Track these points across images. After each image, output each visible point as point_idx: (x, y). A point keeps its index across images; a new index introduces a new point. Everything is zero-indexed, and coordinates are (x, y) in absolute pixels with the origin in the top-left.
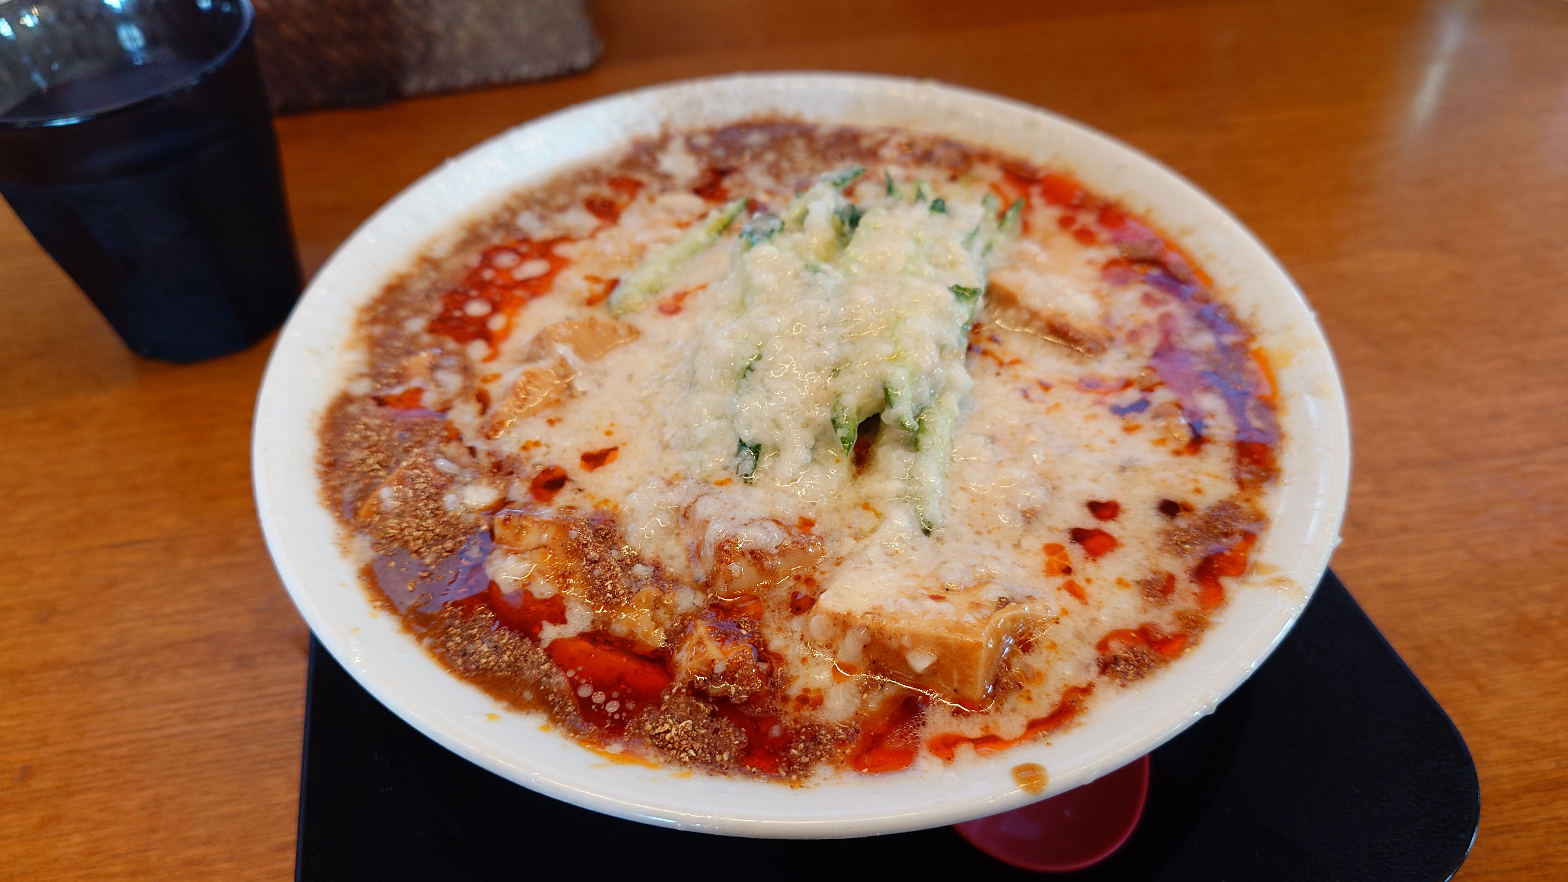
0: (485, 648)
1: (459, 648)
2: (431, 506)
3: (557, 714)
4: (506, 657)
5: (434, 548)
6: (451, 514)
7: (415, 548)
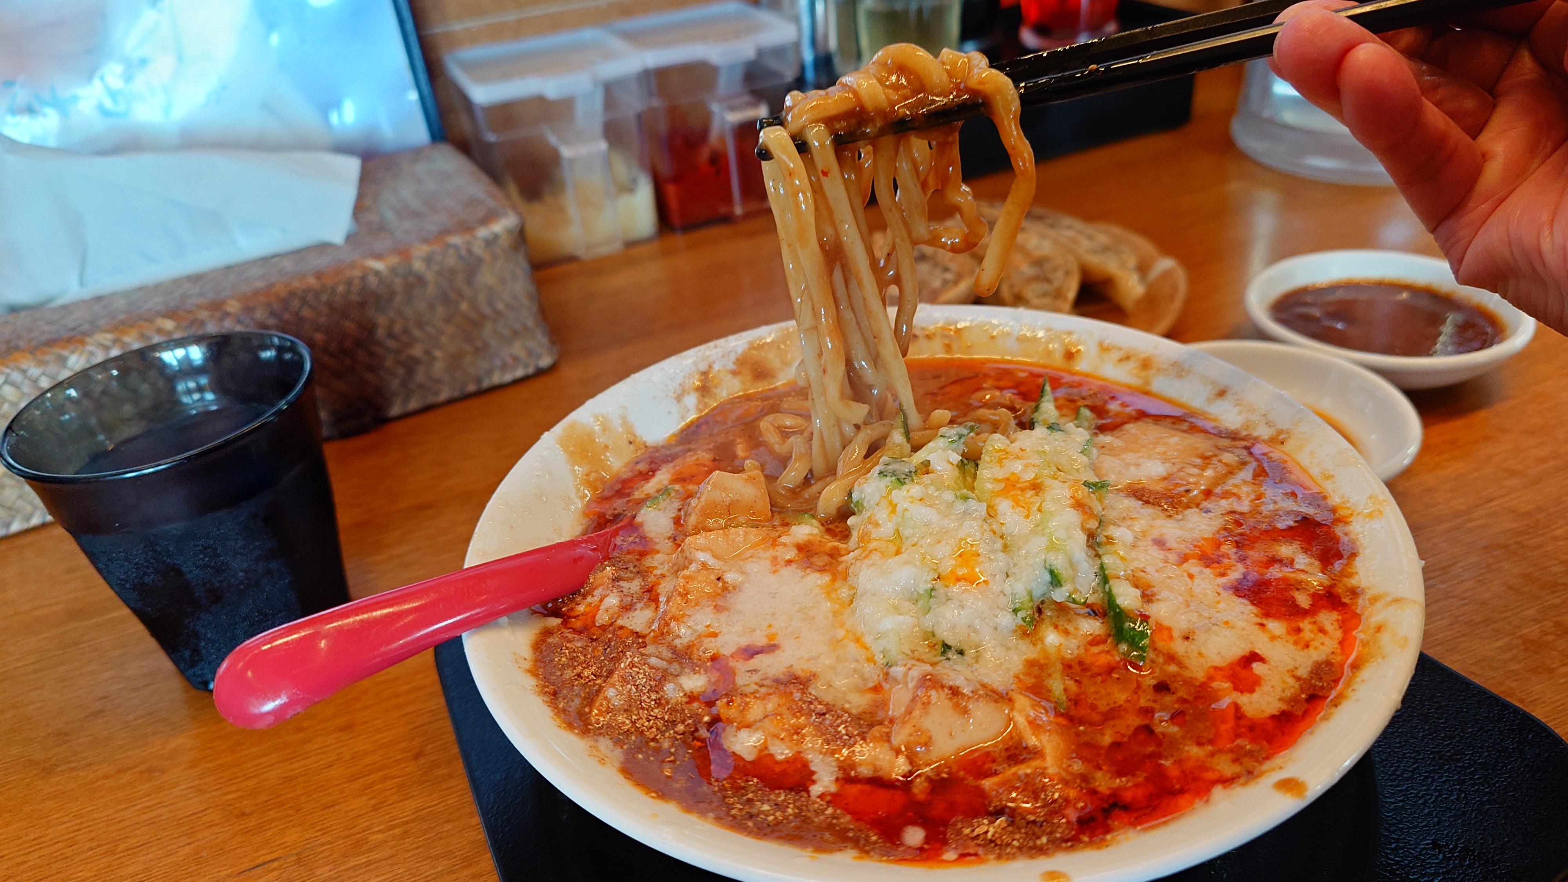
0: (766, 807)
1: (744, 813)
2: (653, 697)
3: (864, 845)
4: (790, 811)
5: (667, 734)
6: (673, 701)
7: (652, 736)
